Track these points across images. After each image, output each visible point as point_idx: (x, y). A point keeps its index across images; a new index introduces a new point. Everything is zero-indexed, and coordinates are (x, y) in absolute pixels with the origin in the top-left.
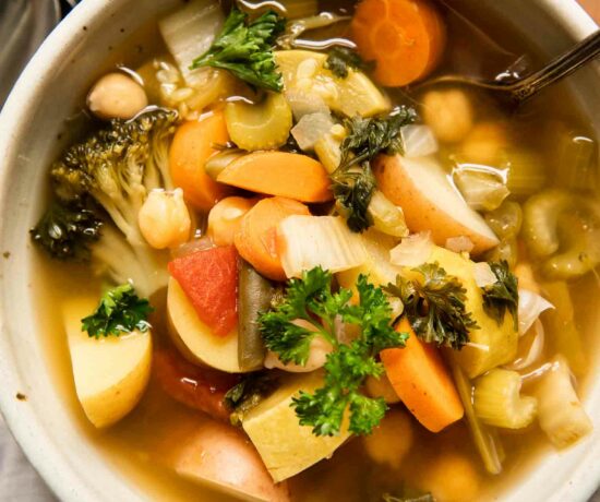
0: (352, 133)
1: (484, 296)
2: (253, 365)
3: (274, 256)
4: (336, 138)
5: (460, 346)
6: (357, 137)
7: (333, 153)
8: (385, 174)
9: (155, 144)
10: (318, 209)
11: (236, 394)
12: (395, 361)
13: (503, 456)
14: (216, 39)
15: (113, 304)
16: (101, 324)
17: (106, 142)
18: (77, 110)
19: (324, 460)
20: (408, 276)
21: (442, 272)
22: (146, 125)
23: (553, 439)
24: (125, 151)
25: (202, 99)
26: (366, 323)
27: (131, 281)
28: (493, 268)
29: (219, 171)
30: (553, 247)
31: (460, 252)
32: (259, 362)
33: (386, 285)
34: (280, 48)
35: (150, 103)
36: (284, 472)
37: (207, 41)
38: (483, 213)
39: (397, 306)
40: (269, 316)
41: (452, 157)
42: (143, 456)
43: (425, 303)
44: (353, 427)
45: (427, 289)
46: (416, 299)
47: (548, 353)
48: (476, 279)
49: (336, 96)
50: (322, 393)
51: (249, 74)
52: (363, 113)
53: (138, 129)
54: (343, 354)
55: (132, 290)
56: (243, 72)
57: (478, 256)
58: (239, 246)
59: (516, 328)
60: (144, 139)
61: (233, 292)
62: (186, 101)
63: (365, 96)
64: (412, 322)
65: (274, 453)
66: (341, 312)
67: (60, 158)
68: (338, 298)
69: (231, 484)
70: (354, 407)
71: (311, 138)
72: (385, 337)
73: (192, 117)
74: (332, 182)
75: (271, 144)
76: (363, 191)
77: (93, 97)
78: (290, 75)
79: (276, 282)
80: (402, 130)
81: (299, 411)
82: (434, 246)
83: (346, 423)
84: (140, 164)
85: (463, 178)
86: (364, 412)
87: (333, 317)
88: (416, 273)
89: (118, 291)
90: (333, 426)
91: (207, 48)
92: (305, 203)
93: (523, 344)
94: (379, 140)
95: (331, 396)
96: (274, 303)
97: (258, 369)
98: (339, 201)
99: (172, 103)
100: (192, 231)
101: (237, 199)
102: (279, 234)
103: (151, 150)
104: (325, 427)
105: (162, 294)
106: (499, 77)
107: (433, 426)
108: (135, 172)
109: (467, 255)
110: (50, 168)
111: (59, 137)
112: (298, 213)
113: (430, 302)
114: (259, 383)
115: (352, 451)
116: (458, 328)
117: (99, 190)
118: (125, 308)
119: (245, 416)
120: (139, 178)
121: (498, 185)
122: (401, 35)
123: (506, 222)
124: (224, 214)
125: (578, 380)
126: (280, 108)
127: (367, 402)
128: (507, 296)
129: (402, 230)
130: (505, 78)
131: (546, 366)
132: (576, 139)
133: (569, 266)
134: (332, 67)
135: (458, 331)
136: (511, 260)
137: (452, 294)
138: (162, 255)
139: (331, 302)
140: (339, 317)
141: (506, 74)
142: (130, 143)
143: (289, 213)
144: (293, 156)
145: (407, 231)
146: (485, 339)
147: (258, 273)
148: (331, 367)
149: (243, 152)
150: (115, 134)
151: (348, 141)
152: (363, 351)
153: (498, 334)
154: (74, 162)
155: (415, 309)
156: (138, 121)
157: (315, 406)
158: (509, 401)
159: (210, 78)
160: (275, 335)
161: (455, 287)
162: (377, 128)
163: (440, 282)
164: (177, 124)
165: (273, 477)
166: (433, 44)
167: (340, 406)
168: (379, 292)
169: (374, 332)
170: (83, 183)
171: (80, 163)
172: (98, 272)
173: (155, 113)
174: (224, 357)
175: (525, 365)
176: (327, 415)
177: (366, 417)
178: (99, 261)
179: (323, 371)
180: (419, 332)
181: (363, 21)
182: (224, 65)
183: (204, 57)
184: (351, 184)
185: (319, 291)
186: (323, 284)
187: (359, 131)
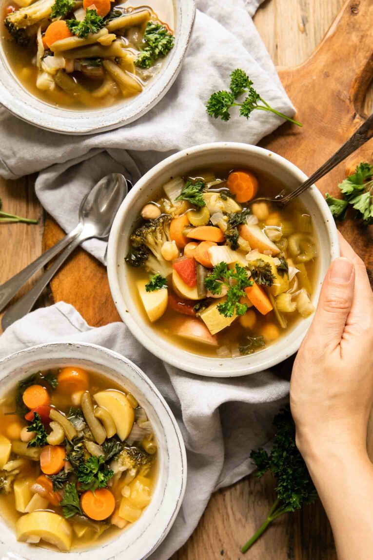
0: (230, 218)
1: (277, 269)
2: (203, 296)
3: (208, 259)
4: (225, 220)
5: (271, 285)
6: (232, 219)
7: (224, 225)
8: (242, 231)
9: (164, 226)
10: (219, 244)
11: (197, 307)
12: (250, 291)
13: (287, 322)
14: (182, 190)
15: (154, 281)
16: (151, 287)
17: (148, 227)
18: (137, 217)
19: (228, 326)
20: (252, 263)
21: (263, 261)
22: (161, 220)
23: (303, 315)
24: (155, 229)
25: (179, 211)
26: (240, 279)
27: (159, 272)
28: (280, 259)
29: (187, 234)
30: (299, 252)
31: (268, 255)
32: (205, 295)
33: (245, 267)
34: (204, 192)
35: (162, 213)
36: (215, 331)
37: (179, 192)
38: (274, 242)
39: (249, 273)
40: (207, 279)
41: (263, 224)
42: (166, 331)
43: (258, 272)
44: (238, 313)
45: (259, 267)
46: (255, 272)
47: (300, 287)
48: (275, 263)
49: (224, 207)
50: (227, 303)
51: (195, 202)
52: (233, 212)
53: (159, 222)
54: (233, 289)
55: (160, 276)
56: (192, 201)
57: (274, 256)
58: (196, 257)
59: (288, 279)
60: (161, 225)
61: (195, 273)
62: (174, 211)
63: (233, 206)
64: (254, 279)
65: (211, 325)
66: (231, 276)
67: (133, 233)
68: (230, 272)
69: (198, 336)
70: (237, 307)
71: (216, 221)
72: (246, 283)
73: (176, 217)
74: (224, 234)
75: (203, 224)
76: (236, 236)
77: (143, 212)
78: (208, 201)
79: (209, 268)
80: (246, 217)
81: (219, 310)
82: (259, 253)
83: (235, 312)
84: (160, 233)
85: (268, 231)
86: (241, 308)
87: (228, 278)
88: (254, 262)
89: (155, 276)
90: (231, 314)
91: (180, 194)
92: (216, 243)
93: (291, 285)
94: (239, 220)
95: (230, 304)
96: (208, 275)
97: (205, 298)
98: (228, 240)
99: (169, 213)
100: (179, 255)
101: (193, 243)
102: (209, 252)
103: (163, 229)
104: (228, 314)
105: (170, 276)
106: (276, 197)
107: (264, 313)
108: (159, 236)
109: (270, 256)
110: (130, 237)
111: (132, 226)
112: (213, 245)
113: (260, 271)
114: (205, 303)
115: (236, 324)
116: (270, 279)
117: (148, 242)
118: (158, 282)
119: (201, 314)
120: (161, 238)
121: (279, 232)
122: (244, 185)
123: (282, 245)
124: (190, 248)
125: (310, 295)
126: (206, 212)
127: (241, 305)
128: (285, 268)
129: (249, 249)
130: (278, 197)
131: (299, 291)
132: (302, 215)
133: (304, 258)
134: (222, 197)
135: (270, 281)
136: (285, 257)
137: (267, 268)
138: (170, 263)
139: (228, 273)
140: (231, 278)
141: (279, 196)
142: (157, 226)
143: (211, 246)
144: (211, 227)
145: (251, 249)
146: (279, 283)
147: (202, 265)
148: (229, 295)
149: (195, 227)
150: (151, 224)
151: (229, 221)
152: (239, 288)
153: (282, 281)
154: (139, 234)
155: (255, 274)
156: (158, 219)
157: (225, 308)
158: (287, 303)
159: (181, 203)
160: (210, 285)
161: (268, 265)
162: (238, 216)
163: (263, 264)
164: (171, 219)
165: (212, 333)
166: (254, 187)
167: (233, 307)
168: (243, 269)
169: (242, 282)
170: (142, 240)
171: (141, 234)
172: (148, 271)
173: (164, 216)
174: (193, 295)
175: (292, 291)
176: (229, 310)
177: (241, 310)
178: (148, 267)
179: (226, 296)
180: (257, 282)
181: (231, 181)
182: (186, 199)
183: (179, 197)
184: (231, 235)
185: (223, 270)
186: (224, 268)
187: (232, 217)
